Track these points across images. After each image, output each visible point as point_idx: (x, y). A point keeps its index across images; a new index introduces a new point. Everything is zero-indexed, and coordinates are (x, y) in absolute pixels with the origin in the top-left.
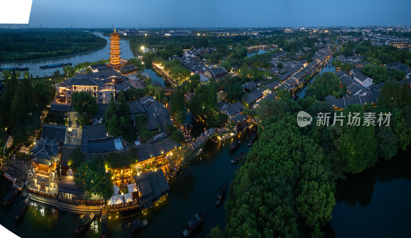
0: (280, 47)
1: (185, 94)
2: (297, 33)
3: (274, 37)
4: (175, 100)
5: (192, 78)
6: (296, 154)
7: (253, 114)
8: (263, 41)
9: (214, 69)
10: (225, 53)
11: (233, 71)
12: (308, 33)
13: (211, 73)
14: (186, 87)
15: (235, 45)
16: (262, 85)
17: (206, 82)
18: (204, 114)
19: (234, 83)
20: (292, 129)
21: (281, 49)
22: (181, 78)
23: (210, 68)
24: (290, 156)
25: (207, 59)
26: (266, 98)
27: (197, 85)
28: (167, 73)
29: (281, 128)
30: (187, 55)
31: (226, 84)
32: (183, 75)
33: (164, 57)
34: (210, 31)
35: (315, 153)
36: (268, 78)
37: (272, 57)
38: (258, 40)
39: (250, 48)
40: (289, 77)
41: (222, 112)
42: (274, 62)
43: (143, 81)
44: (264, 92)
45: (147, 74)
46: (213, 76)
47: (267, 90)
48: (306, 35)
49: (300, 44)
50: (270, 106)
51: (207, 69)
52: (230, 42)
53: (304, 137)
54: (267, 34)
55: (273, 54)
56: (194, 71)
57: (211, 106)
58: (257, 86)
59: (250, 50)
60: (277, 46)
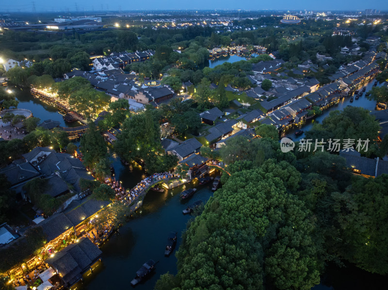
0: (269, 51)
1: (106, 132)
2: (308, 24)
3: (261, 31)
4: (90, 144)
5: (114, 106)
6: (275, 213)
7: (215, 156)
8: (238, 38)
9: (152, 89)
10: (168, 59)
11: (185, 91)
12: (331, 26)
13: (147, 96)
14: (105, 122)
15: (187, 45)
16: (232, 115)
17: (140, 110)
18: (141, 157)
19: (186, 110)
20: (274, 181)
21: (271, 55)
22: (94, 107)
23: (144, 87)
24: (266, 213)
25: (137, 72)
26: (238, 134)
27: (124, 117)
28: (66, 103)
29: (257, 178)
30: (100, 67)
31: (173, 112)
32: (98, 103)
33: (56, 75)
34: (140, 18)
35: (304, 220)
36: (244, 104)
37: (254, 69)
38: (229, 37)
39: (214, 51)
40: (280, 105)
41: (169, 153)
42: (256, 78)
43: (20, 125)
44: (235, 125)
45: (26, 112)
46: (150, 101)
47: (240, 123)
48: (327, 29)
49: (310, 47)
50: (243, 146)
51: (140, 90)
52: (179, 40)
53: (291, 195)
54: (248, 23)
55: (257, 65)
56: (116, 95)
57: (151, 145)
58: (224, 116)
59: (214, 56)
60: (264, 49)
